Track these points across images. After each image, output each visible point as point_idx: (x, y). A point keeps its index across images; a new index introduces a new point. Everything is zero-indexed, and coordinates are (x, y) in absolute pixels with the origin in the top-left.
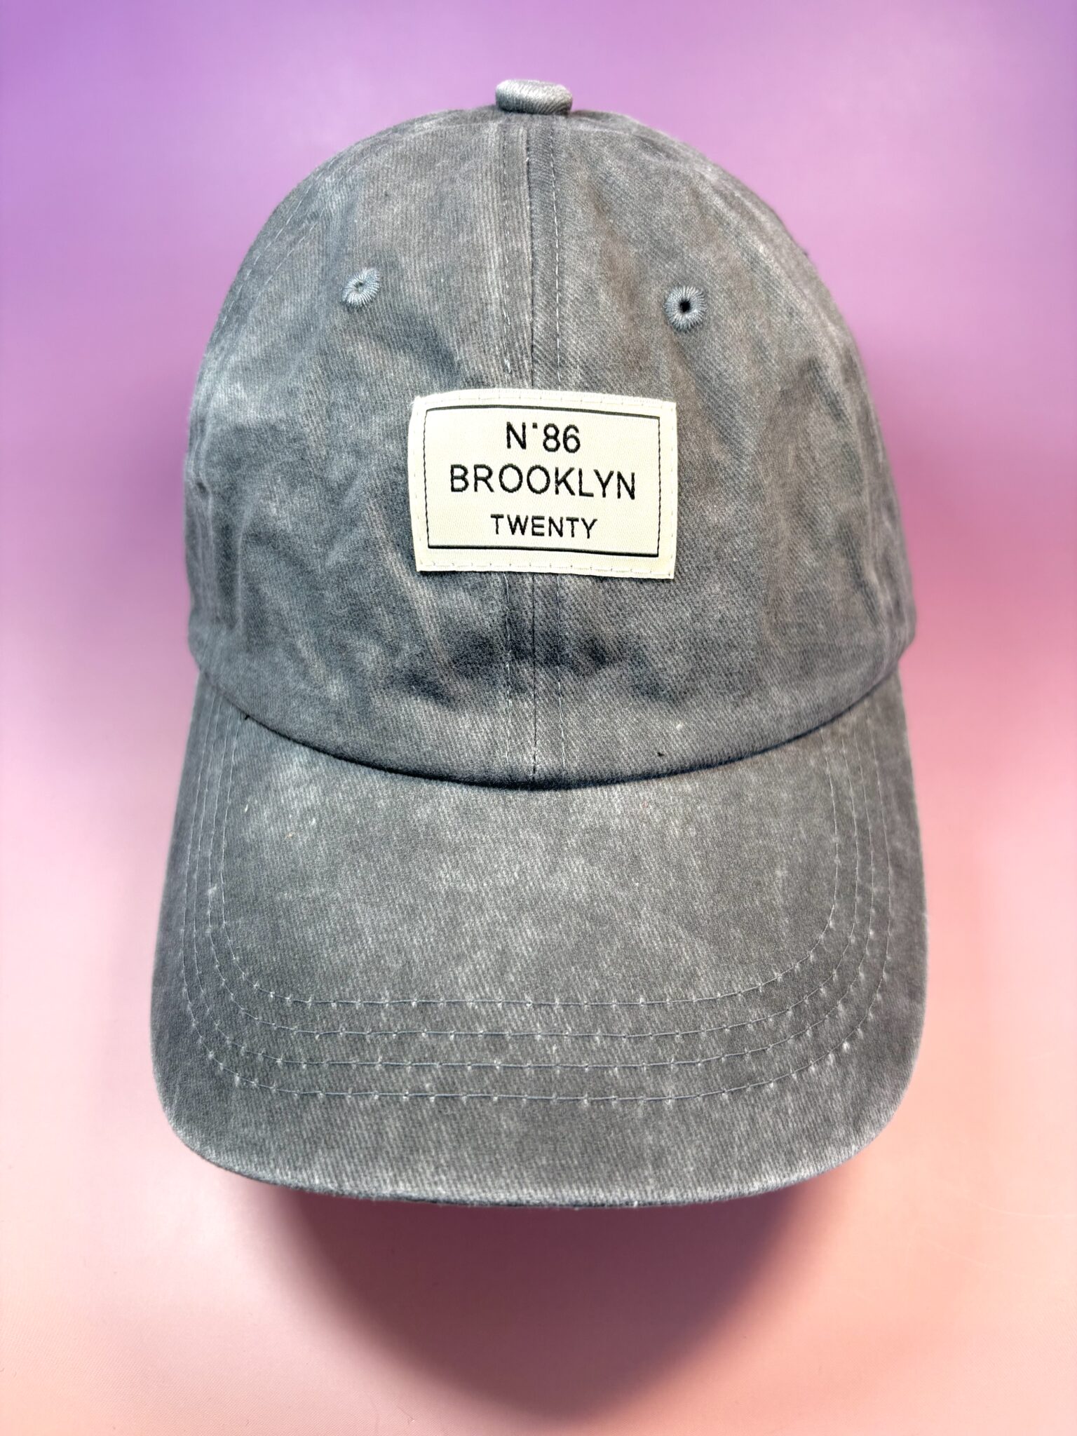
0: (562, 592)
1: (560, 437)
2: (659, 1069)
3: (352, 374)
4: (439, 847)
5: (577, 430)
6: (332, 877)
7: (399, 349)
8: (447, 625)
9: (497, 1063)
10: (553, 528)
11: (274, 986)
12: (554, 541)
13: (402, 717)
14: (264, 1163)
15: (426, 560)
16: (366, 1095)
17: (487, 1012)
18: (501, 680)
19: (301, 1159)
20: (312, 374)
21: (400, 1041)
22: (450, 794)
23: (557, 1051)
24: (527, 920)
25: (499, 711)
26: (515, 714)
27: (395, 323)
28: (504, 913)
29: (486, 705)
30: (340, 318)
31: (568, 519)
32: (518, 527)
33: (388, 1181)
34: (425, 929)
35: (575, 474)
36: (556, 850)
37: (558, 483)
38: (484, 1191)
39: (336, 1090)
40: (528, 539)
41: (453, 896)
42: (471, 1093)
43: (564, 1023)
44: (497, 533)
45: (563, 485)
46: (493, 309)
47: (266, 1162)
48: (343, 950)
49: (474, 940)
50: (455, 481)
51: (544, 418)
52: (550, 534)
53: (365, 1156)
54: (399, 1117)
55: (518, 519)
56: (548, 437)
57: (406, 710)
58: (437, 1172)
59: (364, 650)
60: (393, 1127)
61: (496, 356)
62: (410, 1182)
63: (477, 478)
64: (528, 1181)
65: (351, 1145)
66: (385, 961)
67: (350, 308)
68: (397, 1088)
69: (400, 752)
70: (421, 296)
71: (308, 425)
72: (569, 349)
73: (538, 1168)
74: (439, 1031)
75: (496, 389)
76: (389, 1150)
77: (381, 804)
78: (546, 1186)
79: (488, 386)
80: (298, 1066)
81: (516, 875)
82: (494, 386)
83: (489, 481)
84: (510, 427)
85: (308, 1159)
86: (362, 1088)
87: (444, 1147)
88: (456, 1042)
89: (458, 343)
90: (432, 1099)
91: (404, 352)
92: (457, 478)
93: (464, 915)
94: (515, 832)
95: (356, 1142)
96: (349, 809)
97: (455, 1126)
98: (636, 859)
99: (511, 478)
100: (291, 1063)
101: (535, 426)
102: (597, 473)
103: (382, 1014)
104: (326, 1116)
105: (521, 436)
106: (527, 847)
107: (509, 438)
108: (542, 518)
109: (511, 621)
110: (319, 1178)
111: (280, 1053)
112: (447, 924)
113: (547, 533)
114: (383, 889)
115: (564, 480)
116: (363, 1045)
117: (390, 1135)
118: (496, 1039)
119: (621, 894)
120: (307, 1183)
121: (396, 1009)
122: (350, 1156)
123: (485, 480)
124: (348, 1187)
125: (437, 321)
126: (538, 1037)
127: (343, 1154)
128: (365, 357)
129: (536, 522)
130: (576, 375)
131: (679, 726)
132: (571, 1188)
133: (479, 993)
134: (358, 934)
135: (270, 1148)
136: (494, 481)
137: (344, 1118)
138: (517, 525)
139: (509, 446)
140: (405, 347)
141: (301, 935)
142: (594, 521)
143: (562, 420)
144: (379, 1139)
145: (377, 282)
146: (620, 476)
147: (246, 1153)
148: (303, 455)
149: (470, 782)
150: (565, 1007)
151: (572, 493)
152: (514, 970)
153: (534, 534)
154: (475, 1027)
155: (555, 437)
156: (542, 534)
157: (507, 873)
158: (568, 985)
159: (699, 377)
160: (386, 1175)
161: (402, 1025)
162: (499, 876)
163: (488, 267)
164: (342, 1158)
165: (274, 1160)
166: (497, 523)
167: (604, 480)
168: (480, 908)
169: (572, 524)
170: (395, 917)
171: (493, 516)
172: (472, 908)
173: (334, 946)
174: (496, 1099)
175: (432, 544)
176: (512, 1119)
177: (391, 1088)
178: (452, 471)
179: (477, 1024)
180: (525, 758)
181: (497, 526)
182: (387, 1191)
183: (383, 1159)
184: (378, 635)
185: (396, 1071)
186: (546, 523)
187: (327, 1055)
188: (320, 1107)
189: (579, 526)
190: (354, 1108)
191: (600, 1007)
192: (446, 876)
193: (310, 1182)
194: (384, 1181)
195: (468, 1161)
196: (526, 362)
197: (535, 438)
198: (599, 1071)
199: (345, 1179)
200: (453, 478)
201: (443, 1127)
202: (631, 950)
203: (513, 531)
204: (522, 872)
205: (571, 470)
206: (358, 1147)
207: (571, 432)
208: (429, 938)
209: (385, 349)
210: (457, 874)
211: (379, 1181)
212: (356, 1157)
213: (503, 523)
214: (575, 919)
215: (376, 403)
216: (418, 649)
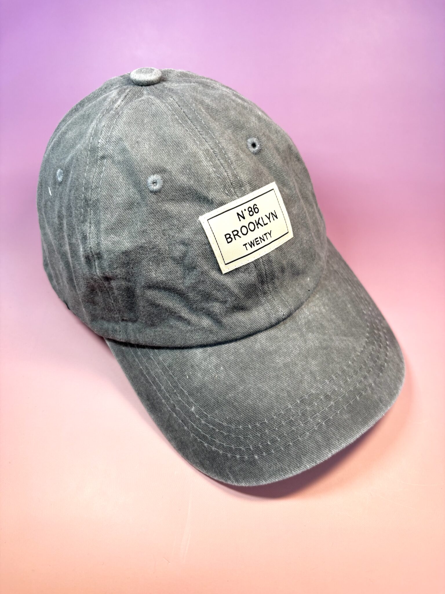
0: (271, 258)
1: (253, 210)
2: (365, 377)
3: (167, 216)
4: (270, 353)
5: (256, 205)
6: (243, 381)
7: (182, 201)
8: (240, 286)
9: (332, 403)
10: (262, 240)
11: (248, 423)
12: (264, 243)
13: (235, 321)
14: (286, 473)
15: (225, 269)
16: (305, 435)
17: (319, 391)
18: (259, 293)
19: (298, 464)
20: (150, 222)
21: (303, 414)
22: (262, 337)
23: (343, 389)
24: (310, 359)
25: (263, 303)
26: (268, 301)
27: (176, 193)
28: (303, 362)
29: (258, 304)
30: (153, 198)
31: (264, 235)
32: (252, 245)
33: (328, 452)
34: (285, 379)
35: (261, 219)
36: (302, 335)
37: (257, 225)
38: (353, 437)
39: (295, 439)
40: (257, 247)
41: (286, 365)
42: (332, 415)
43: (339, 381)
44: (247, 250)
45: (259, 224)
46: (213, 175)
47: (287, 472)
48: (265, 400)
49: (301, 374)
50: (228, 240)
51: (246, 206)
52: (261, 242)
53: (317, 451)
54: (318, 434)
55: (251, 242)
56: (250, 212)
57: (235, 318)
58: (339, 441)
59: (212, 307)
60: (319, 438)
61: (222, 192)
62: (334, 448)
63: (234, 235)
64: (361, 427)
65: (311, 450)
66: (281, 395)
67: (155, 192)
68: (312, 427)
69: (240, 331)
70: (183, 179)
71: (157, 241)
72: (242, 179)
73: (360, 422)
74: (311, 404)
75: (228, 203)
76: (322, 444)
77: (242, 351)
78: (365, 425)
79: (225, 204)
80: (277, 441)
81: (298, 349)
82: (227, 203)
83: (238, 234)
84: (238, 214)
85: (301, 462)
86: (302, 434)
87: (336, 433)
88: (318, 405)
89: (208, 192)
90: (323, 423)
91: (184, 202)
92: (228, 238)
93: (293, 369)
94: (288, 336)
95: (311, 449)
96: (232, 358)
97: (334, 426)
98: (321, 324)
99: (244, 230)
100: (273, 441)
101: (245, 210)
102: (266, 216)
103: (292, 410)
104: (297, 448)
105: (242, 216)
106: (294, 339)
107: (239, 218)
108: (257, 238)
109: (260, 275)
110: (308, 465)
111: (267, 441)
112: (290, 374)
113: (260, 242)
114: (263, 375)
115: (259, 223)
116: (293, 422)
117: (320, 440)
118: (327, 397)
119: (326, 337)
120: (305, 468)
121: (295, 406)
122: (313, 453)
123: (237, 235)
124: (318, 462)
125: (195, 187)
126: (336, 389)
127: (310, 454)
128: (171, 209)
129: (256, 240)
130: (248, 188)
131: (308, 279)
132: (370, 421)
133: (314, 387)
134: (266, 393)
135: (285, 468)
136: (240, 234)
137: (303, 445)
138: (252, 244)
139: (240, 220)
140: (184, 200)
141: (246, 404)
142: (271, 231)
143: (251, 204)
144: (318, 444)
145: (161, 179)
146: (272, 214)
147: (277, 474)
148: (159, 252)
149: (266, 329)
150: (336, 377)
151: (262, 226)
152: (318, 376)
153: (257, 244)
154: (320, 397)
155: (251, 211)
156: (259, 243)
157: (295, 350)
158: (332, 370)
159: (268, 168)
160: (326, 451)
161: (300, 410)
162: (294, 352)
163: (202, 160)
164: (311, 456)
165: (289, 470)
166: (246, 247)
167: (269, 217)
168: (296, 364)
169: (266, 236)
170: (274, 381)
171: (244, 245)
172: (294, 365)
173: (261, 400)
174: (338, 412)
175: (226, 263)
176: (346, 414)
177: (310, 428)
178: (226, 237)
179: (320, 396)
180: (280, 313)
181: (246, 248)
182: (330, 455)
183: (323, 448)
184: (217, 300)
185: (308, 423)
186: (259, 239)
187: (284, 432)
188: (293, 447)
189: (268, 235)
190: (304, 440)
191: (343, 371)
192: (279, 361)
193: (306, 468)
194: (327, 453)
195: (344, 432)
196: (232, 189)
197: (246, 214)
198: (355, 388)
199: (316, 460)
200: (227, 239)
201: (332, 429)
202: (339, 351)
203: (251, 247)
204: (299, 347)
205: (259, 219)
206: (313, 449)
207: (255, 206)
208: (289, 381)
209: (176, 203)
210: (282, 358)
211: (326, 454)
212: (315, 452)
213: (248, 246)
214: (321, 351)
215: (183, 224)
216: (233, 298)
